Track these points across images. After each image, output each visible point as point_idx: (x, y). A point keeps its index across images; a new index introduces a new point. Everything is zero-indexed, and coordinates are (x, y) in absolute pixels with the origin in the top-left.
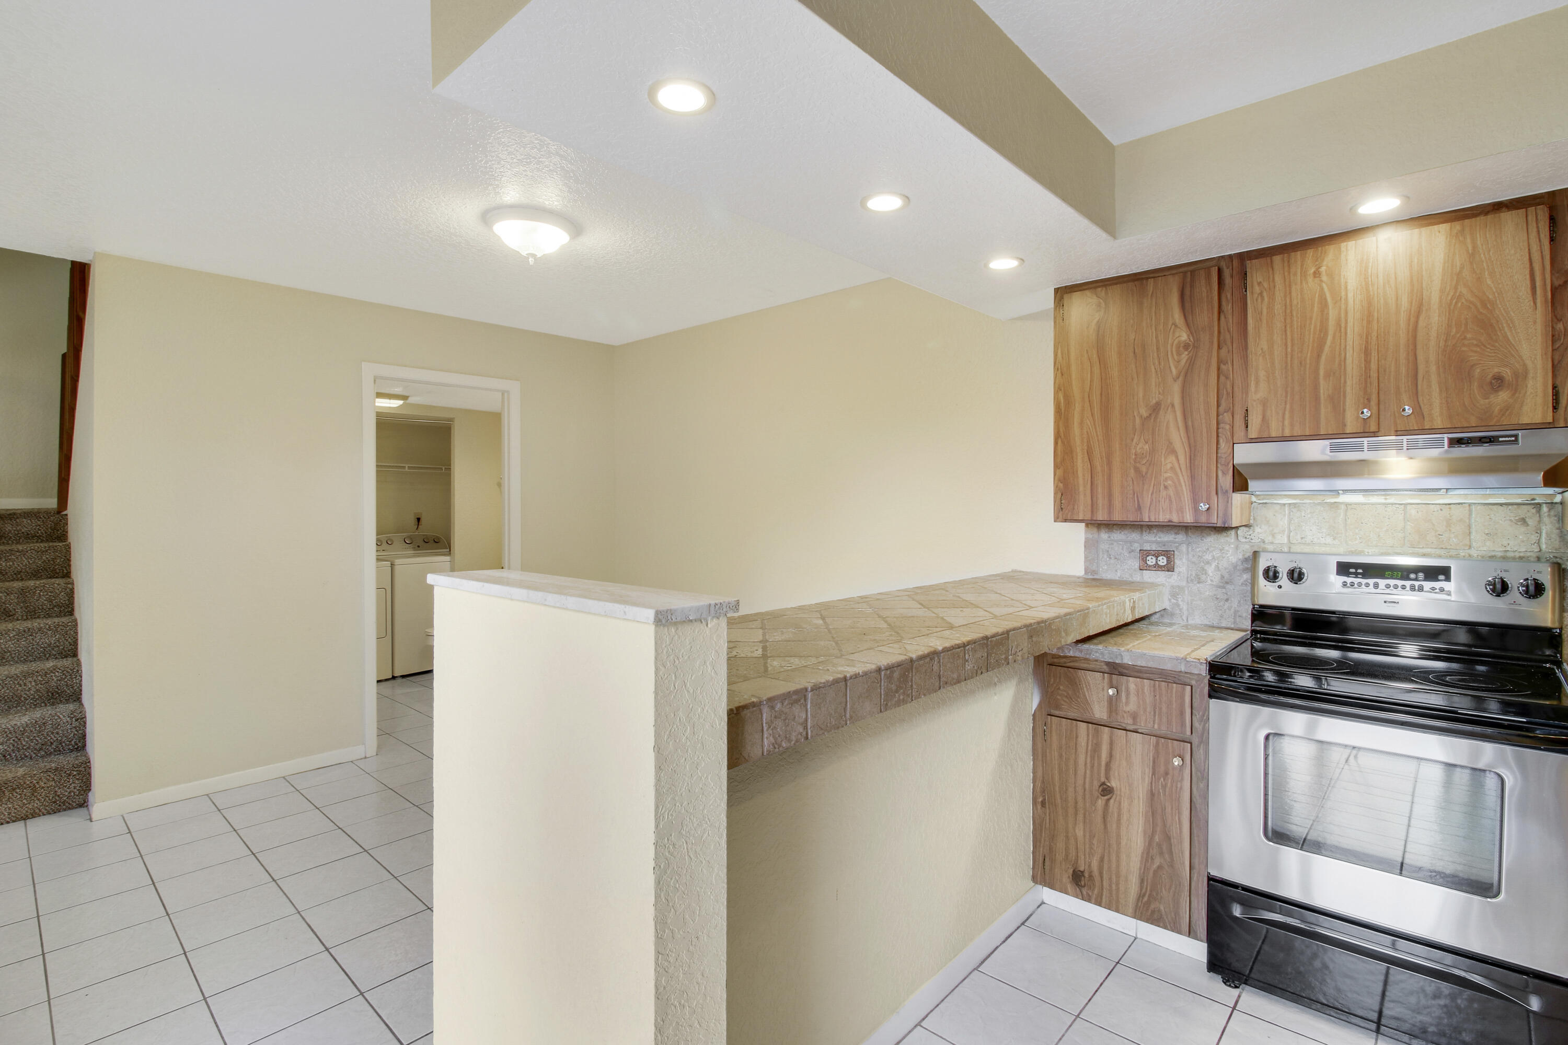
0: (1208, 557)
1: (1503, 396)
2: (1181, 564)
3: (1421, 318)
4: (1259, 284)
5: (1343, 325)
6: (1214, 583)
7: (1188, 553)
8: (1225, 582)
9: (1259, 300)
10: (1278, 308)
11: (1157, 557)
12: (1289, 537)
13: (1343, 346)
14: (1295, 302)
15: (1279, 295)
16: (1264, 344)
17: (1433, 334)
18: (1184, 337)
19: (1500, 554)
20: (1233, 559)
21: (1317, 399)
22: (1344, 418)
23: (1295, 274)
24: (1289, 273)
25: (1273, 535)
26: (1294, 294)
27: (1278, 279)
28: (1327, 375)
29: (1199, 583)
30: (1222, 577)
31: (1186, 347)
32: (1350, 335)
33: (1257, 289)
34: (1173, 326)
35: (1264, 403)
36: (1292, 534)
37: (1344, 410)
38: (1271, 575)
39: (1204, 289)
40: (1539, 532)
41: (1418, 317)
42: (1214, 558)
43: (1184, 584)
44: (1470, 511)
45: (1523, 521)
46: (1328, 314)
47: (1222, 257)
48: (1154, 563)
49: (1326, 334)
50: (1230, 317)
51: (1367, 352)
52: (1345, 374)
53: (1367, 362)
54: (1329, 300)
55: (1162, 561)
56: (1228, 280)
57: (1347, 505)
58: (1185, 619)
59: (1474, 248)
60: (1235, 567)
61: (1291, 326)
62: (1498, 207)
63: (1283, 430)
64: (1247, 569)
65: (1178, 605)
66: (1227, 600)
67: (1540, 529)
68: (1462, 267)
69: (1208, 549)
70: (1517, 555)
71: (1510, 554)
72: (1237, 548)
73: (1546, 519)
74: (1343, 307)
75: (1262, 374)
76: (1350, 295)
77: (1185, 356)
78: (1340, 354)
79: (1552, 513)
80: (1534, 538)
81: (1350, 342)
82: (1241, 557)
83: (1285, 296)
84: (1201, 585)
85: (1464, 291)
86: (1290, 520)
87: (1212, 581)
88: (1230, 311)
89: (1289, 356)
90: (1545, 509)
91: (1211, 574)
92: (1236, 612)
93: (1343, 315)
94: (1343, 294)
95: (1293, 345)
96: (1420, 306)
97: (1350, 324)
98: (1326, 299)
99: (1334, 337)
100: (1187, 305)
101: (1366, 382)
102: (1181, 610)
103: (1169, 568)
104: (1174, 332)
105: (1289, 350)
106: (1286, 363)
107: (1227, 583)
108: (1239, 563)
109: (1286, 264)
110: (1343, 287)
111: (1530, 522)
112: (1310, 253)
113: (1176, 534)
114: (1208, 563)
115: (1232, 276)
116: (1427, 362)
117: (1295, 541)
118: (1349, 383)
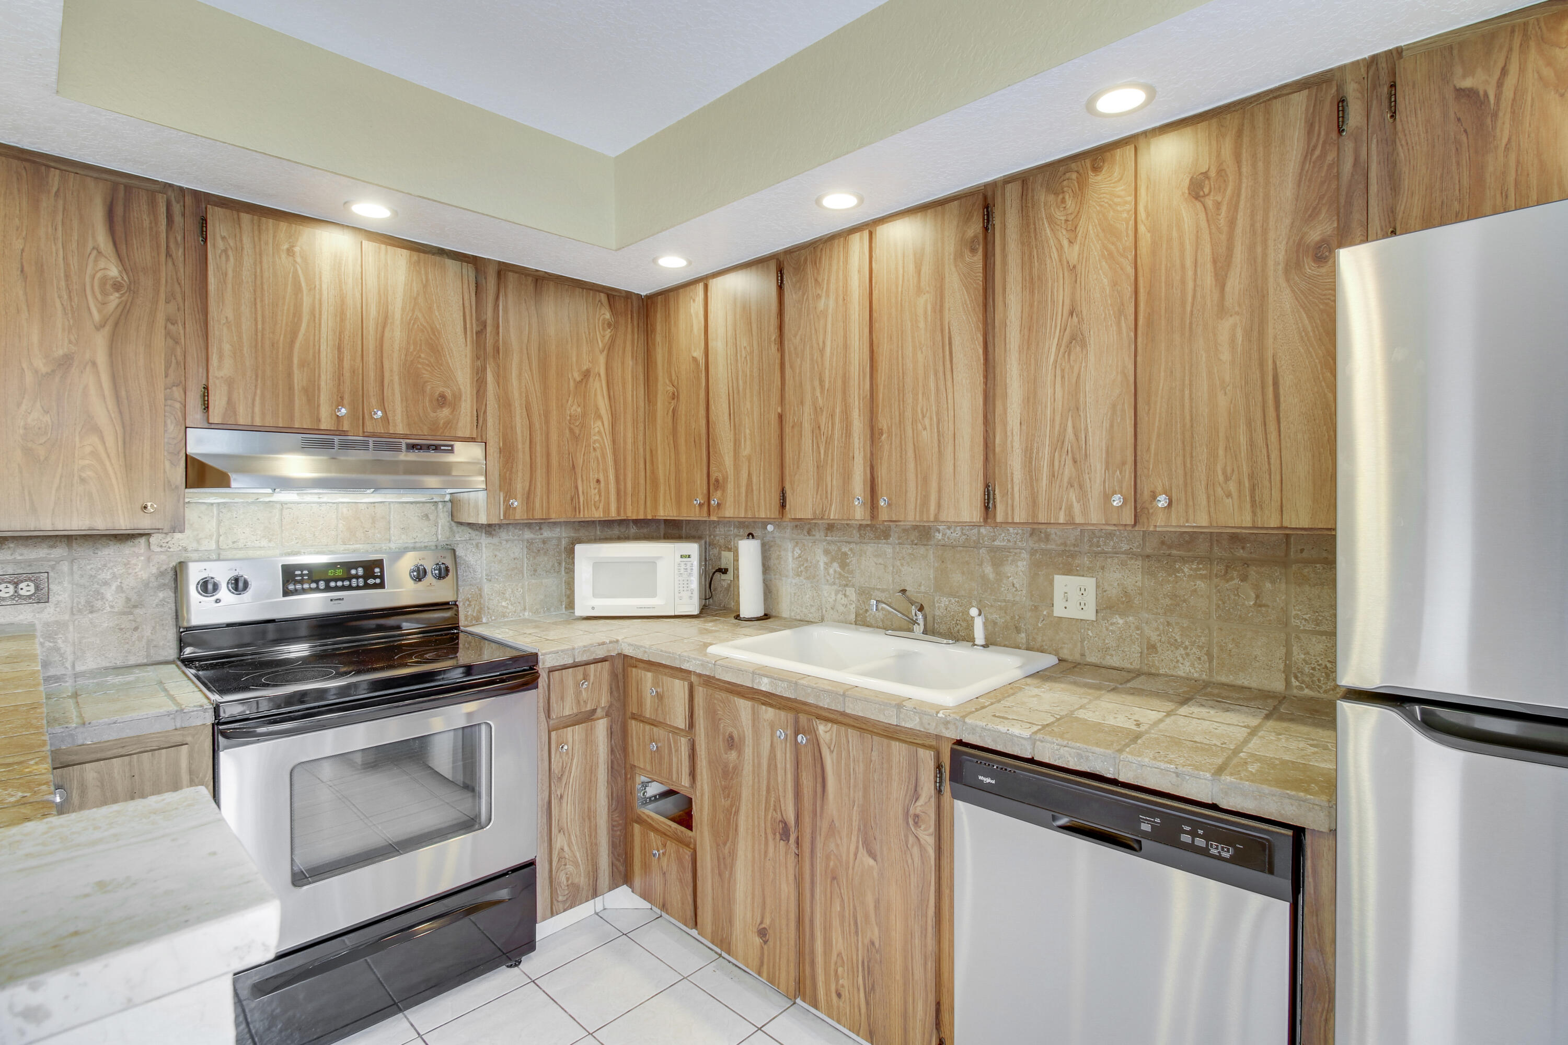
0: (106, 575)
1: (445, 412)
2: (61, 592)
3: (387, 330)
4: (223, 238)
5: (317, 316)
6: (116, 610)
7: (72, 573)
8: (132, 606)
9: (224, 258)
10: (246, 274)
11: (16, 584)
12: (218, 542)
13: (317, 338)
14: (266, 275)
15: (248, 261)
16: (229, 312)
17: (396, 347)
18: (114, 271)
19: (412, 545)
20: (144, 575)
21: (291, 388)
22: (318, 413)
23: (267, 243)
24: (260, 239)
25: (198, 541)
26: (265, 266)
27: (246, 240)
28: (302, 364)
29: (91, 612)
30: (128, 600)
31: (117, 287)
32: (324, 329)
33: (221, 244)
34: (95, 252)
35: (230, 383)
36: (221, 538)
37: (319, 406)
38: (207, 587)
39: (145, 217)
40: (436, 525)
41: (384, 328)
42: (114, 577)
43: (67, 617)
44: (390, 508)
45: (427, 516)
46: (302, 299)
47: (171, 185)
48: (12, 592)
49: (300, 319)
50: (181, 265)
51: (340, 350)
52: (319, 367)
53: (341, 360)
54: (303, 284)
55: (27, 589)
56: (178, 219)
57: (282, 504)
58: (68, 665)
59: (427, 280)
60: (146, 585)
61: (262, 301)
62: (442, 252)
63: (253, 418)
64: (164, 585)
65: (57, 649)
66: (136, 629)
67: (437, 523)
68: (418, 294)
69: (105, 565)
70: (423, 545)
71: (418, 545)
72: (149, 559)
73: (441, 515)
74: (317, 297)
75: (227, 347)
76: (325, 287)
77: (114, 299)
78: (314, 345)
79: (445, 509)
80: (434, 530)
81: (324, 335)
82: (154, 571)
83: (255, 264)
84: (95, 615)
85: (420, 316)
86: (219, 522)
87: (112, 607)
88: (181, 259)
89: (259, 334)
90: (440, 506)
91: (111, 598)
92: (149, 642)
93: (317, 306)
94: (317, 283)
95: (263, 323)
96: (386, 318)
97: (324, 317)
98: (300, 282)
99: (308, 326)
100: (119, 228)
101: (339, 379)
102: (62, 655)
103: (41, 597)
104: (96, 261)
105: (260, 326)
106: (256, 341)
107: (135, 607)
108: (153, 579)
109: (256, 227)
110: (317, 277)
111: (431, 517)
112: (283, 226)
113: (51, 547)
114: (106, 583)
115: (183, 215)
116: (391, 371)
117: (225, 547)
118: (323, 377)
